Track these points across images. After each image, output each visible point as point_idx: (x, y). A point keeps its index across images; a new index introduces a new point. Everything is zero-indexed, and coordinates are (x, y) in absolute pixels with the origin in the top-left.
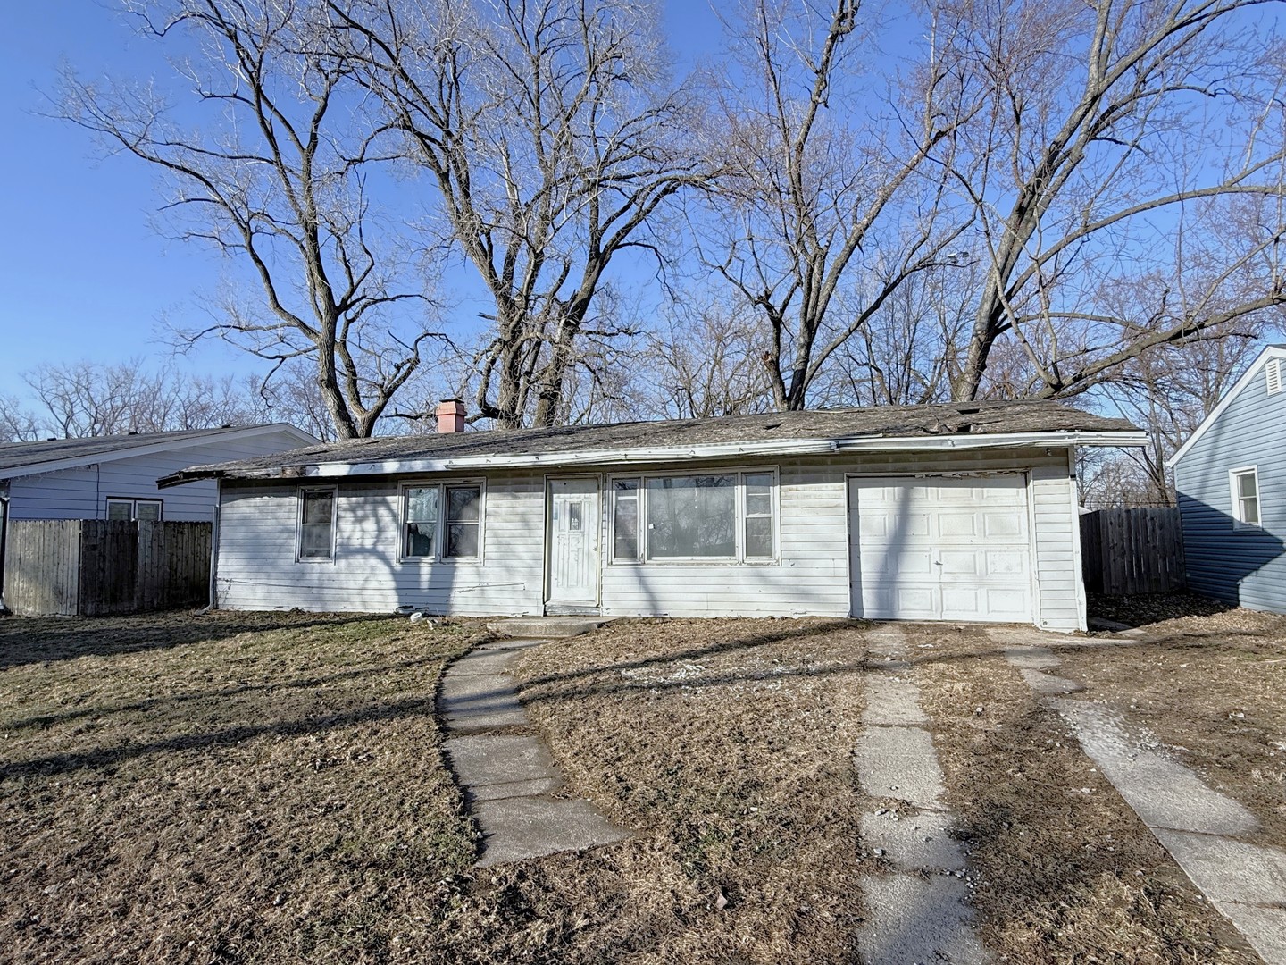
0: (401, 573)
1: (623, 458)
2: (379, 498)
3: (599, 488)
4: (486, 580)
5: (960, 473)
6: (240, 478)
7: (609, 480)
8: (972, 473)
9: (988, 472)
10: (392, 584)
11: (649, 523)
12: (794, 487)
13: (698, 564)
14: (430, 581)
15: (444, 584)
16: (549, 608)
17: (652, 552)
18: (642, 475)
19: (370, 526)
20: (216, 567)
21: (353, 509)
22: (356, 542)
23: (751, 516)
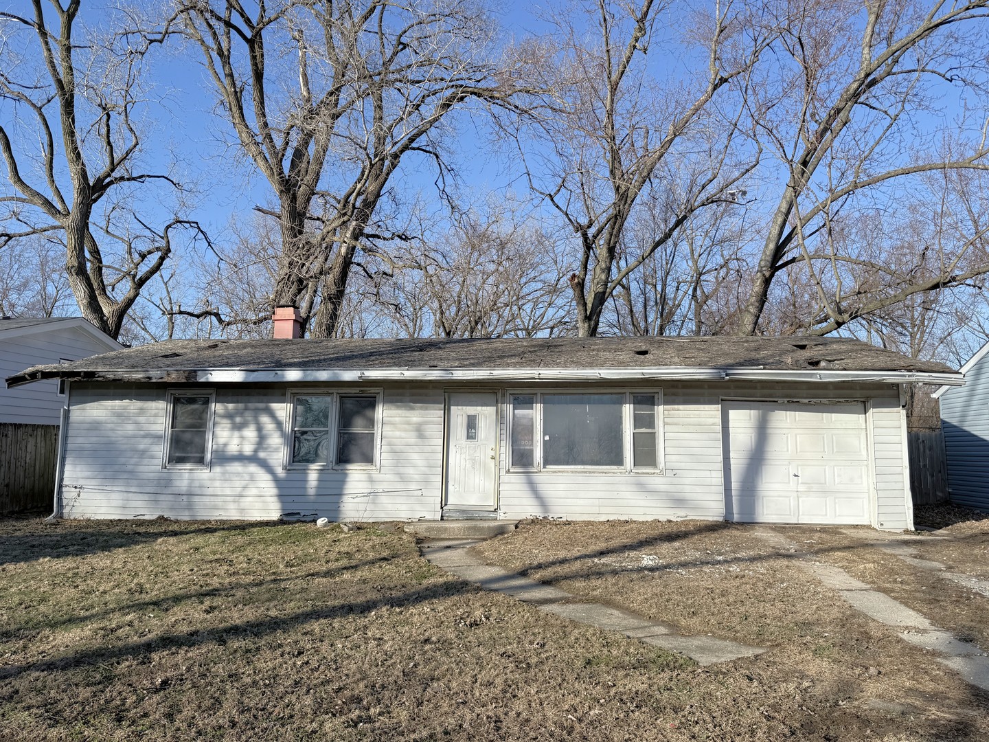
0: (286, 480)
1: (537, 376)
2: (261, 405)
3: (497, 402)
4: (379, 487)
5: (815, 400)
6: (114, 380)
7: (507, 395)
8: (824, 401)
9: (837, 400)
10: (274, 491)
11: (544, 435)
12: (676, 406)
13: (590, 472)
14: (318, 488)
15: (333, 491)
16: (447, 512)
17: (547, 462)
18: (539, 391)
19: (250, 433)
20: (62, 472)
21: (229, 416)
22: (233, 448)
23: (638, 431)
